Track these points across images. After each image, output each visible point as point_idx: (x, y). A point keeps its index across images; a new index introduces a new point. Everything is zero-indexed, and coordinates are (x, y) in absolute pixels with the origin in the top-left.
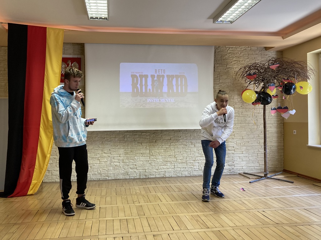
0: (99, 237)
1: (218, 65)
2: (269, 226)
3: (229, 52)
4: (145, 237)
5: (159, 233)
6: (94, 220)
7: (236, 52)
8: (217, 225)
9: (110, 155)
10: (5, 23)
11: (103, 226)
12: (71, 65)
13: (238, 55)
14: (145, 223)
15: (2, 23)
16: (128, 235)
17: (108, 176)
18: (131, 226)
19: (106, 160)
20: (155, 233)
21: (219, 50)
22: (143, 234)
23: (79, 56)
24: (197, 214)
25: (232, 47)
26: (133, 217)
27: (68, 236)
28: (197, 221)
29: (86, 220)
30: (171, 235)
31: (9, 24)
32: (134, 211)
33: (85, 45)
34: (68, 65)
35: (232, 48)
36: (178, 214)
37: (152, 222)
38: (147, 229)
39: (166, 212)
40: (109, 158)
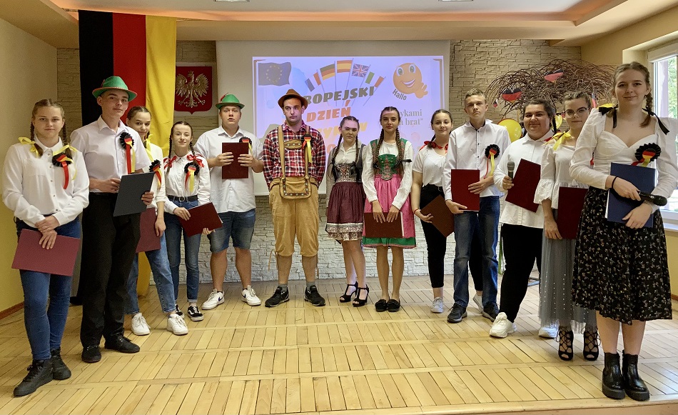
0: (221, 379)
1: (459, 75)
2: (520, 365)
3: (479, 50)
4: (298, 380)
5: (324, 374)
6: (219, 351)
7: (493, 50)
8: (429, 362)
9: (265, 238)
10: (74, 11)
11: (232, 360)
12: (195, 79)
13: (496, 55)
14: (305, 357)
15: (68, 10)
16: (271, 377)
17: (262, 275)
18: (279, 363)
19: (258, 247)
20: (316, 375)
21: (461, 47)
22: (296, 376)
23: (208, 64)
24: (399, 342)
25: (485, 40)
26: (286, 347)
27: (170, 377)
28: (396, 355)
29: (206, 351)
30: (344, 378)
31: (79, 11)
32: (292, 336)
33: (217, 43)
34: (189, 80)
35: (485, 43)
36: (365, 344)
37: (317, 356)
38: (305, 366)
39: (346, 339)
40: (264, 244)
